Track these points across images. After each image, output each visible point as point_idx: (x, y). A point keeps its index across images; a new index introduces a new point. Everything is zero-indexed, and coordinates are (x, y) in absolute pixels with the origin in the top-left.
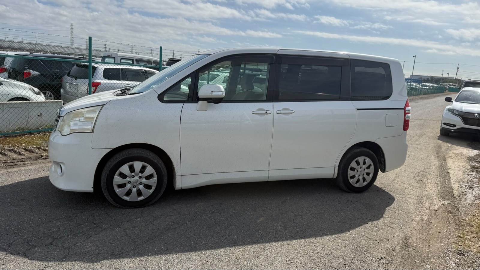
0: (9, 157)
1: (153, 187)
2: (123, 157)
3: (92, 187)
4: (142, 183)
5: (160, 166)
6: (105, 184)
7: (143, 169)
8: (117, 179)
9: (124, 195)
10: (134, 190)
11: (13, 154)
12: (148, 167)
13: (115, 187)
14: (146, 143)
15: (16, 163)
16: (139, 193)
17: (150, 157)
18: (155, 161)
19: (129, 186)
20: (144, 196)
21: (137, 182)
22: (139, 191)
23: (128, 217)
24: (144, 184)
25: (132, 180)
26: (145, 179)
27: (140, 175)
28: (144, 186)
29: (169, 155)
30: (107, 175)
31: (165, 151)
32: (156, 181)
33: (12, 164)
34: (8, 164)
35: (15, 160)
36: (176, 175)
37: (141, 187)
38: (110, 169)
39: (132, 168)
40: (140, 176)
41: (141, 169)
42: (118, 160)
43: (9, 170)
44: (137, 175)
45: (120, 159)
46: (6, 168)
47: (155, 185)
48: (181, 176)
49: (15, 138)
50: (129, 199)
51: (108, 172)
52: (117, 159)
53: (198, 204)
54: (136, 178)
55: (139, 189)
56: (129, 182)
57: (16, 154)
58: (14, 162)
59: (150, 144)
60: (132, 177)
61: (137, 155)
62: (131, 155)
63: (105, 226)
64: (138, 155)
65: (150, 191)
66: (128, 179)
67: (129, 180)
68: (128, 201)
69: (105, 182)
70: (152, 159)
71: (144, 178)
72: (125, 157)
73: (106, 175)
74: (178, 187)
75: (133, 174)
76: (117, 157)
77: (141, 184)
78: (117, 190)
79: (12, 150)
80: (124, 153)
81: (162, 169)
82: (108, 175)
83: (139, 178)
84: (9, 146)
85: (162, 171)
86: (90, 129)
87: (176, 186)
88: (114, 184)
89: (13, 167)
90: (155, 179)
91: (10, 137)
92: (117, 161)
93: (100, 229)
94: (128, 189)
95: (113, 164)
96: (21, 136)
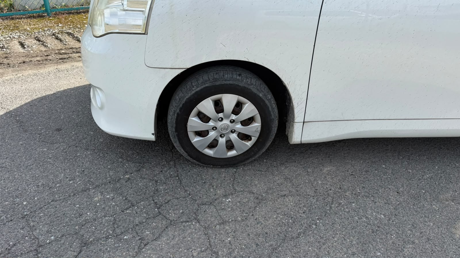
0: (65, 44)
1: (253, 138)
2: (204, 86)
3: (153, 134)
4: (235, 131)
5: (268, 104)
6: (174, 130)
7: (238, 108)
8: (194, 122)
9: (206, 148)
10: (222, 141)
11: (71, 39)
12: (247, 105)
13: (191, 135)
14: (247, 60)
15: (70, 55)
16: (230, 146)
17: (251, 87)
18: (261, 95)
19: (212, 134)
20: (236, 151)
21: (227, 129)
22: (230, 142)
23: (212, 190)
24: (238, 133)
25: (220, 124)
26: (241, 125)
27: (234, 117)
28: (238, 136)
29: (287, 86)
30: (176, 115)
31: (280, 76)
32: (259, 129)
33: (65, 56)
34: (61, 56)
35: (70, 50)
36: (296, 121)
37: (234, 137)
38: (181, 106)
39: (218, 106)
40: (233, 119)
41: (234, 108)
42: (196, 89)
43: (59, 67)
44: (227, 117)
45: (199, 89)
46: (57, 63)
47: (258, 135)
48: (304, 122)
49: (79, 16)
50: (215, 153)
51: (178, 111)
52: (193, 89)
53: (326, 169)
54: (226, 122)
55: (229, 139)
56: (214, 128)
57: (75, 40)
58: (68, 53)
59: (254, 62)
60: (219, 119)
61: (228, 82)
62: (218, 83)
63: (172, 216)
64: (231, 82)
65: (247, 143)
66: (211, 123)
67: (213, 124)
68: (211, 157)
69: (174, 125)
70: (255, 91)
71: (240, 123)
72: (207, 85)
73: (174, 115)
74: (295, 140)
75: (221, 115)
76: (193, 84)
77: (233, 132)
78: (195, 140)
79: (70, 33)
80: (206, 77)
81: (270, 109)
82: (178, 114)
83: (231, 122)
84: (69, 27)
85: (272, 113)
86: (141, 25)
87: (293, 139)
88: (189, 129)
89: (65, 60)
90: (257, 125)
91: (73, 13)
92: (193, 92)
93: (164, 223)
94: (213, 139)
95: (187, 97)
96: (86, 13)
